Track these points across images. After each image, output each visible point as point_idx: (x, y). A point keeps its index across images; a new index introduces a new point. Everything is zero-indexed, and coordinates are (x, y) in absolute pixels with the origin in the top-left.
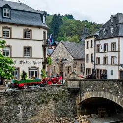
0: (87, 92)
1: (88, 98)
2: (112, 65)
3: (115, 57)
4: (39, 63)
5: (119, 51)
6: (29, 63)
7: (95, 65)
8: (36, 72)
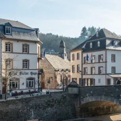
0: (87, 96)
1: (88, 101)
2: (99, 74)
3: (102, 67)
4: (35, 74)
5: (106, 62)
6: (27, 74)
7: (82, 75)
8: (32, 82)
